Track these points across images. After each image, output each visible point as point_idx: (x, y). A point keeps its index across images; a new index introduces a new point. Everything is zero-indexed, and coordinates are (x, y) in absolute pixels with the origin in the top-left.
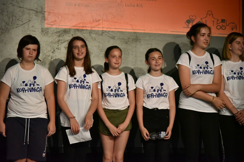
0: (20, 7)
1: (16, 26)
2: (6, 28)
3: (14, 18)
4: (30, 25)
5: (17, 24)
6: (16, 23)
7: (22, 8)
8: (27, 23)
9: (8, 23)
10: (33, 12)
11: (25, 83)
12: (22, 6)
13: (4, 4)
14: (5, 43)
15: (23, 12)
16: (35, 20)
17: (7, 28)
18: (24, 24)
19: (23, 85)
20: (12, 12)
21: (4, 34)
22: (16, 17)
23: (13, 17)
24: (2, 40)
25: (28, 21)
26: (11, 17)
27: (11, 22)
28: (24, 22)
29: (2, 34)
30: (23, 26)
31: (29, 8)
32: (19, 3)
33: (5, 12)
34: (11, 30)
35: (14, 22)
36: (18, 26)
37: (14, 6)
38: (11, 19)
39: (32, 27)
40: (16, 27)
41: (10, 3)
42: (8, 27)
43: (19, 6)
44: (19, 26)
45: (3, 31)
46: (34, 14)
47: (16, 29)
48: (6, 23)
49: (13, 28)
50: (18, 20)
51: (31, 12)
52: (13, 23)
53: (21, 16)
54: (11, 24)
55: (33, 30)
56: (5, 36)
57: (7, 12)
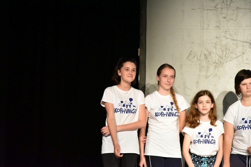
0: (233, 40)
1: (230, 59)
2: (219, 62)
3: (228, 52)
4: (245, 58)
5: (231, 58)
6: (229, 56)
7: (235, 40)
8: (241, 56)
9: (221, 57)
10: (247, 44)
11: (244, 120)
12: (235, 39)
13: (217, 38)
14: (219, 77)
15: (237, 44)
16: (249, 52)
17: (221, 62)
18: (238, 57)
19: (242, 122)
20: (226, 46)
21: (218, 68)
22: (229, 50)
23: (227, 50)
24: (216, 74)
25: (242, 53)
26: (224, 50)
27: (224, 56)
28: (238, 55)
29: (215, 68)
30: (237, 58)
31: (243, 40)
32: (233, 36)
33: (218, 45)
34: (224, 64)
35: (228, 55)
36: (231, 59)
37: (227, 38)
38: (225, 53)
39: (247, 59)
40: (230, 61)
41: (224, 36)
42: (222, 60)
43: (232, 38)
44: (233, 59)
45: (217, 65)
46: (248, 46)
47: (230, 62)
48: (220, 57)
49: (227, 62)
50: (231, 53)
51: (245, 44)
52: (226, 56)
53: (235, 49)
54: (224, 57)
55: (247, 63)
56: (218, 70)
57: (221, 45)
